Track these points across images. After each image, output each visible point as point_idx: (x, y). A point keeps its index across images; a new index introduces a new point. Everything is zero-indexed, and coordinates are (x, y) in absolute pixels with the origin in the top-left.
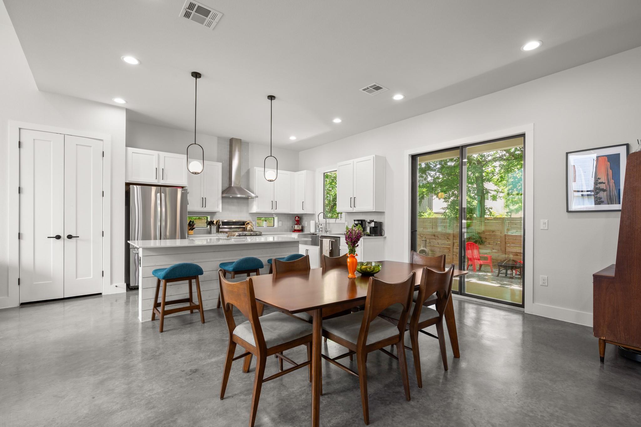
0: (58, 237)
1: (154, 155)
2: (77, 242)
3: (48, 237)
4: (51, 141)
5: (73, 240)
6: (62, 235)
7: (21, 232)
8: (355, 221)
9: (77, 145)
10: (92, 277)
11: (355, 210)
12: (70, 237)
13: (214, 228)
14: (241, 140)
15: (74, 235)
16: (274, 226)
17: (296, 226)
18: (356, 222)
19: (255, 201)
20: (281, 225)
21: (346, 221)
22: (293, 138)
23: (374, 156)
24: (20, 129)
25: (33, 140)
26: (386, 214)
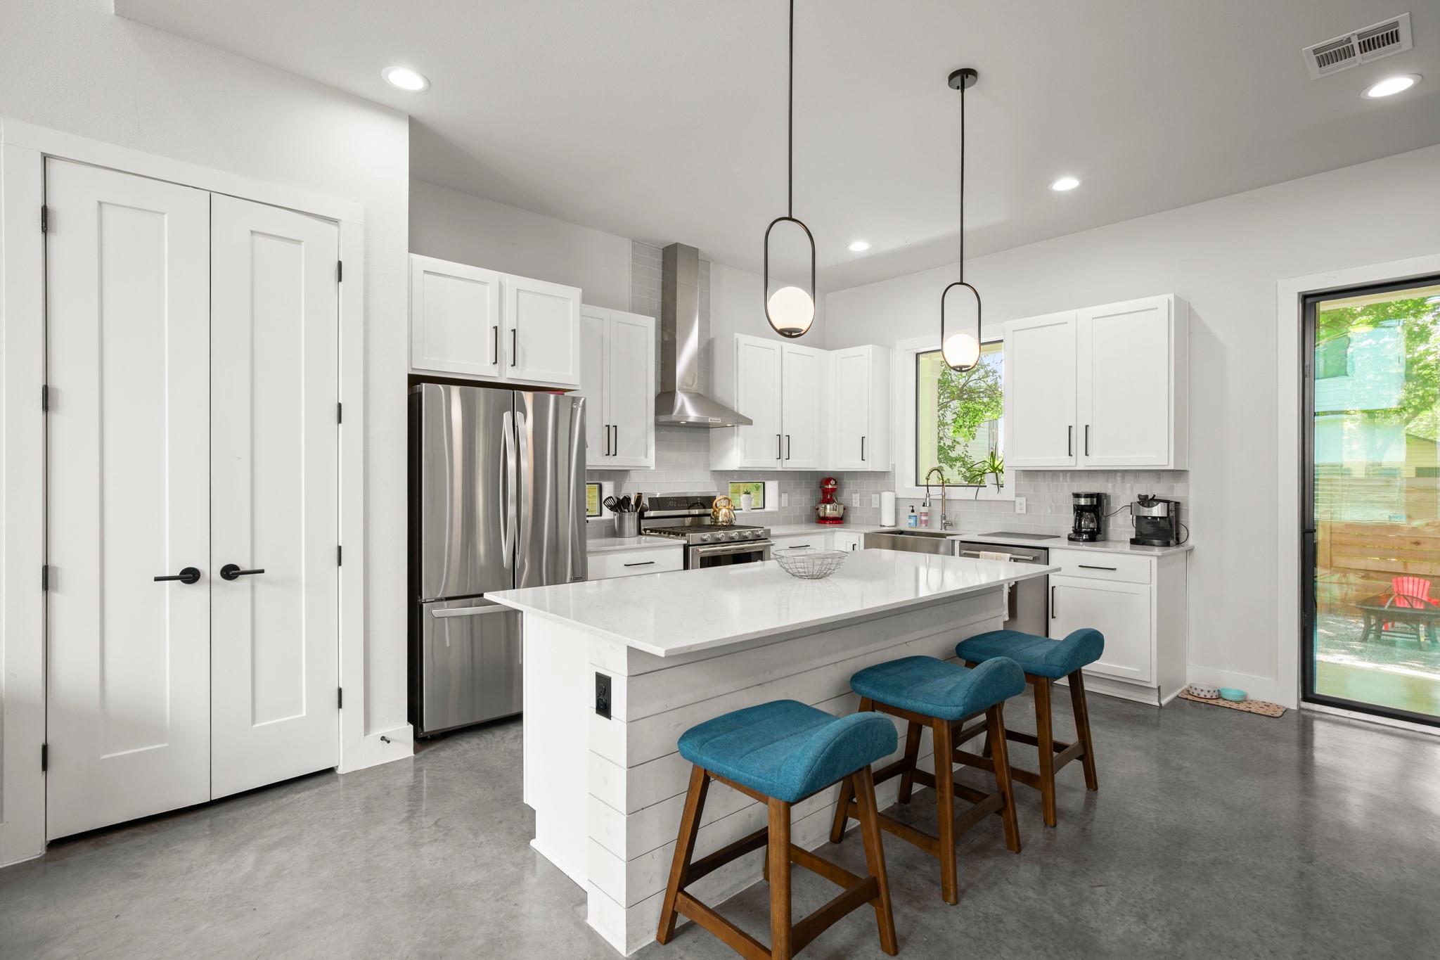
0: (190, 576)
1: (485, 283)
2: (253, 588)
3: (157, 579)
4: (164, 214)
5: (243, 582)
6: (202, 566)
7: (52, 563)
8: (1077, 496)
9: (252, 232)
10: (304, 714)
11: (1082, 463)
12: (230, 572)
13: (630, 520)
14: (696, 250)
15: (245, 565)
16: (764, 507)
17: (828, 506)
18: (1083, 502)
19: (738, 435)
20: (787, 505)
21: (1017, 495)
22: (859, 247)
23: (1171, 297)
24: (45, 158)
25: (97, 204)
26: (1191, 475)
